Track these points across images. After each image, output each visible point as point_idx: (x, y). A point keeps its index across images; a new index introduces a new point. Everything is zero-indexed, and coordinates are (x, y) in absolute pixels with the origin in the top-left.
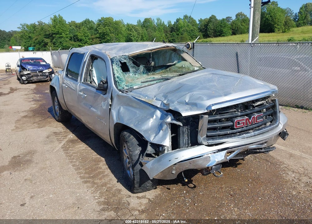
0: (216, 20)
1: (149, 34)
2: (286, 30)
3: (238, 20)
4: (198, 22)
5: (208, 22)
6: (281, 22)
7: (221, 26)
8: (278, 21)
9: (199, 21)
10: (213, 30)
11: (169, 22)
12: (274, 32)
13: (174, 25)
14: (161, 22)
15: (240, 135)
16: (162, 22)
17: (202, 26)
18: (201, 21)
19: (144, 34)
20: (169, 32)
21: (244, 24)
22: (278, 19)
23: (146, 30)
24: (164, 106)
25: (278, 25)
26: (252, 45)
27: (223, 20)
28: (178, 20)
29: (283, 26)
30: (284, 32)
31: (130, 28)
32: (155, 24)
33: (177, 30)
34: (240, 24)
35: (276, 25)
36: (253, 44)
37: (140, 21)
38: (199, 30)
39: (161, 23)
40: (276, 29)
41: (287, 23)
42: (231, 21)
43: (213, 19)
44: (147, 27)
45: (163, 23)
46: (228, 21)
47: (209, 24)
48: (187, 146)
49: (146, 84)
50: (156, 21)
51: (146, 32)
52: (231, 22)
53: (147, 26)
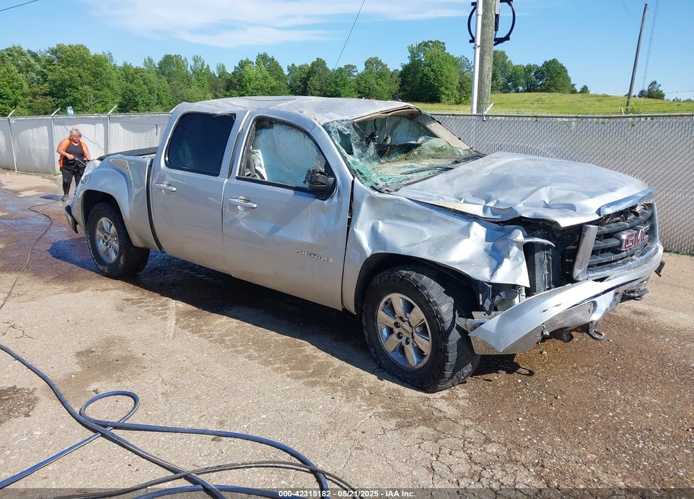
0: (326, 70)
1: (175, 91)
2: (463, 99)
3: (371, 73)
4: (286, 73)
5: (309, 72)
6: (451, 84)
7: (336, 83)
8: (447, 82)
9: (289, 69)
10: (318, 90)
11: (222, 69)
12: (439, 101)
13: (233, 74)
14: (203, 65)
15: (624, 263)
16: (205, 67)
17: (295, 81)
18: (292, 69)
19: (164, 91)
20: (222, 90)
21: (381, 83)
22: (447, 77)
23: (169, 82)
24: (493, 214)
25: (446, 88)
26: (485, 119)
27: (340, 70)
28: (243, 65)
29: (455, 92)
30: (459, 103)
31: (129, 74)
32: (189, 69)
33: (240, 85)
34: (373, 81)
35: (442, 89)
36: (486, 116)
37: (150, 61)
38: (290, 90)
39: (202, 67)
40: (443, 96)
41: (465, 86)
42: (355, 74)
43: (320, 68)
44: (169, 75)
45: (208, 67)
46: (350, 74)
47: (311, 79)
48: (547, 287)
49: (415, 176)
50: (191, 63)
51: (167, 86)
52: (354, 76)
53: (169, 73)
